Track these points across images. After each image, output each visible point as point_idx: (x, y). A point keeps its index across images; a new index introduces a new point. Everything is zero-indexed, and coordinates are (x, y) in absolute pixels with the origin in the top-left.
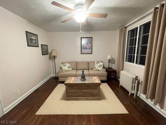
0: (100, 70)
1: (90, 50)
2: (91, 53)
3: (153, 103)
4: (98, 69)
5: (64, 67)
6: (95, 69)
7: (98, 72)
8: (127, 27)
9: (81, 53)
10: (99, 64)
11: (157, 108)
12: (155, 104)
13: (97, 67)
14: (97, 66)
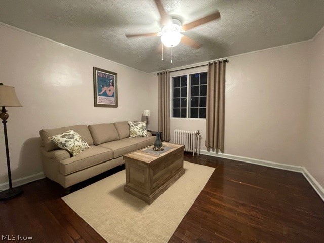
0: (144, 135)
1: (113, 99)
2: (116, 106)
3: (215, 153)
4: (141, 134)
5: (72, 140)
6: (133, 136)
7: (143, 140)
8: (169, 72)
9: (96, 105)
10: (140, 126)
11: (220, 155)
12: (217, 152)
13: (139, 131)
14: (137, 130)
